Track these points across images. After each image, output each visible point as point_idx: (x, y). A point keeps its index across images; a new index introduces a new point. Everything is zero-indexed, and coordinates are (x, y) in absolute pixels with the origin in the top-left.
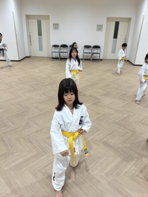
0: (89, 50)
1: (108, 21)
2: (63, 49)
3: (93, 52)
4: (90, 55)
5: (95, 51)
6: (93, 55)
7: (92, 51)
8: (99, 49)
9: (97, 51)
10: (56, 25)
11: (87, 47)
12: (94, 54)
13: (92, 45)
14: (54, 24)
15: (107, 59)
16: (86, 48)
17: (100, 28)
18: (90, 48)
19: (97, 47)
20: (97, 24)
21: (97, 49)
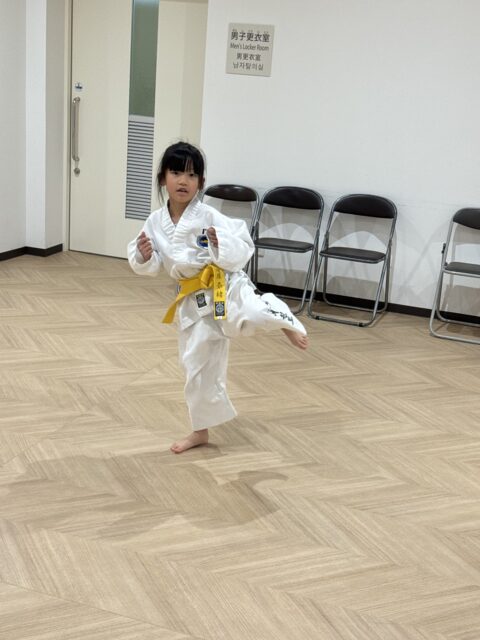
2: (284, 221)
10: (250, 36)
14: (234, 35)
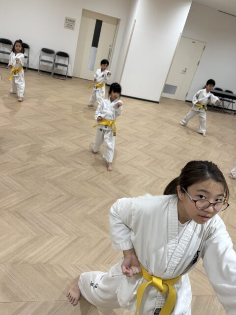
0: (51, 57)
1: (83, 15)
3: (56, 62)
4: (51, 65)
5: (61, 61)
6: (56, 67)
7: (54, 60)
8: (67, 58)
9: (64, 62)
11: (46, 51)
12: (58, 66)
13: (56, 50)
15: (81, 77)
16: (44, 53)
17: (70, 23)
18: (53, 55)
19: (64, 55)
20: (66, 17)
21: (63, 58)
